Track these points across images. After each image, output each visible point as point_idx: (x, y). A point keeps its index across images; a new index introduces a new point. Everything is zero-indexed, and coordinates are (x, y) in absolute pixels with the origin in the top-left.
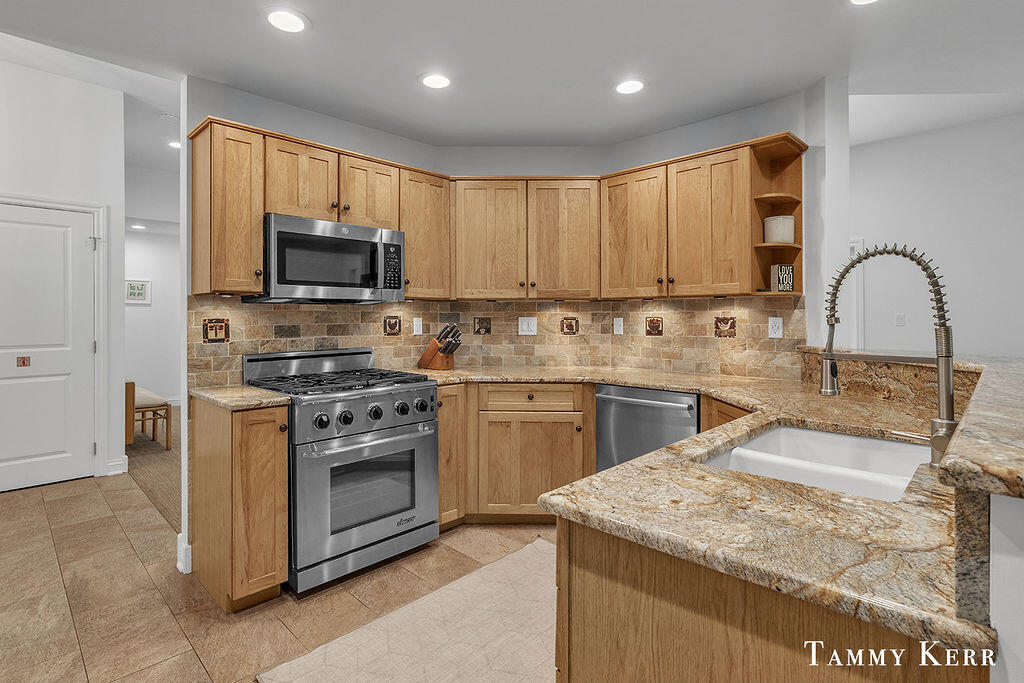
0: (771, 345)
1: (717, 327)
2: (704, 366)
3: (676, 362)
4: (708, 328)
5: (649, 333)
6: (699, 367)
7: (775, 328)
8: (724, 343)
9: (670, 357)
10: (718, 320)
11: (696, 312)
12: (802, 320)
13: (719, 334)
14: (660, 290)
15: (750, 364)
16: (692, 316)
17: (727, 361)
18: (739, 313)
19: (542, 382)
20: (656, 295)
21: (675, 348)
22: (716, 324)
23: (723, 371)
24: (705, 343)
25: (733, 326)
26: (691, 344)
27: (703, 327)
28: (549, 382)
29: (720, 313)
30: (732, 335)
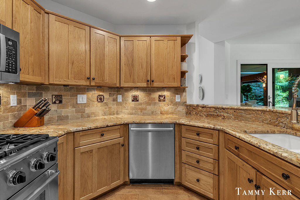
0: (177, 104)
1: (159, 98)
2: (154, 112)
3: (144, 111)
4: (156, 98)
5: (133, 101)
6: (152, 112)
7: (178, 99)
8: (162, 104)
9: (142, 110)
10: (160, 96)
11: (152, 93)
12: (185, 96)
13: (160, 101)
14: (147, 84)
15: (170, 111)
16: (150, 94)
17: (163, 110)
18: (166, 93)
19: (107, 126)
20: (146, 86)
21: (144, 106)
22: (159, 97)
23: (161, 113)
24: (155, 104)
25: (164, 98)
26: (150, 105)
27: (154, 98)
28: (111, 126)
29: (160, 93)
30: (164, 101)
